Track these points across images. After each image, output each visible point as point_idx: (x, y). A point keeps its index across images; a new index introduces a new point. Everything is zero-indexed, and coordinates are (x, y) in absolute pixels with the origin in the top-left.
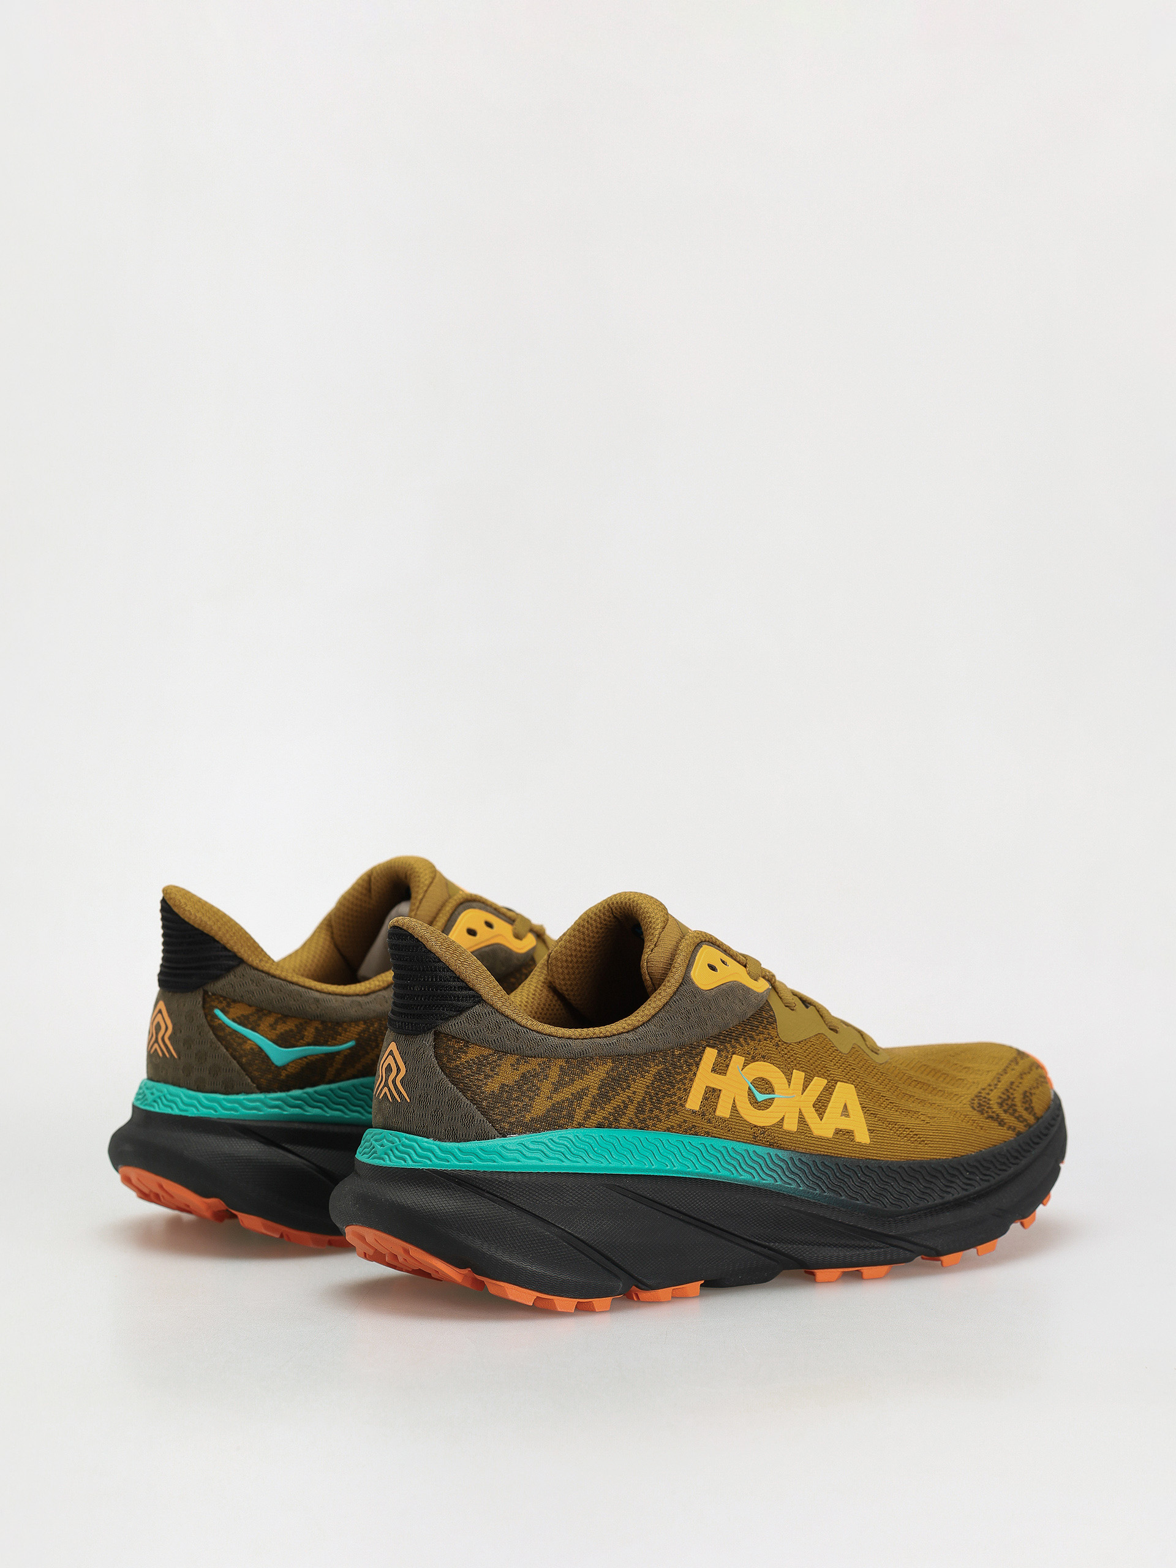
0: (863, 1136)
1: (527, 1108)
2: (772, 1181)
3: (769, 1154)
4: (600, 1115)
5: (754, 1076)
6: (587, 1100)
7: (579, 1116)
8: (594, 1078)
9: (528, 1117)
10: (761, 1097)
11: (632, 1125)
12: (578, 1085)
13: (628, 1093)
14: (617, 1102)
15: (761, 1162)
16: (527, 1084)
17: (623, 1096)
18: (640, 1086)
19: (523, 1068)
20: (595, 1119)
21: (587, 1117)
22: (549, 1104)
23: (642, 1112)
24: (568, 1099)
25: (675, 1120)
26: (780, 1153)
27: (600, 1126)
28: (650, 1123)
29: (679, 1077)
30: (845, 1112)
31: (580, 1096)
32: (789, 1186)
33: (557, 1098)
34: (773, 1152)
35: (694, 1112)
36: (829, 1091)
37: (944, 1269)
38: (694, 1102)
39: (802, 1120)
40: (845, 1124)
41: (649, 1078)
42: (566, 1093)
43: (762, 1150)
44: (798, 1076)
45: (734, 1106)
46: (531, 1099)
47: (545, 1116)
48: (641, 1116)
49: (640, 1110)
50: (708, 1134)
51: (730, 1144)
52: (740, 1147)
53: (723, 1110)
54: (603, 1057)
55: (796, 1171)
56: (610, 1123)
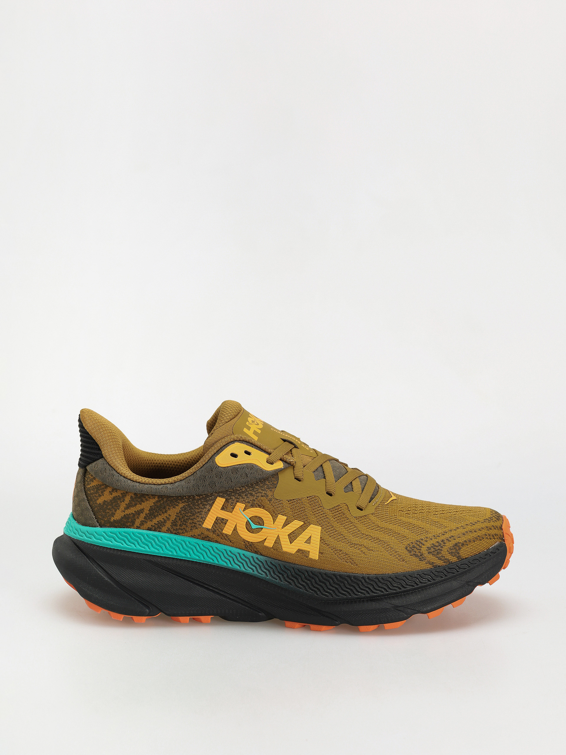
0: (314, 555)
1: (113, 515)
2: (251, 571)
3: (252, 557)
4: (149, 524)
5: (253, 515)
6: (142, 516)
7: (138, 522)
8: (147, 505)
9: (112, 519)
10: (254, 526)
11: (169, 531)
12: (139, 507)
13: (166, 515)
14: (160, 518)
15: (247, 560)
16: (115, 503)
17: (164, 516)
18: (173, 512)
19: (115, 494)
20: (145, 526)
21: (142, 523)
22: (123, 514)
23: (176, 525)
24: (132, 513)
25: (196, 532)
26: (260, 557)
27: (149, 529)
28: (180, 531)
29: (197, 511)
30: (308, 541)
31: (139, 513)
32: (261, 575)
33: (128, 512)
34: (255, 556)
35: (208, 530)
36: (302, 528)
37: (358, 632)
38: (208, 523)
39: (278, 541)
40: (305, 547)
41: (178, 509)
42: (132, 510)
43: (248, 554)
44: (282, 519)
45: (235, 529)
46: (116, 511)
47: (121, 520)
48: (175, 528)
49: (174, 523)
50: (217, 542)
51: (228, 548)
52: (235, 550)
53: (228, 530)
54: (154, 496)
55: (268, 568)
56: (157, 528)
